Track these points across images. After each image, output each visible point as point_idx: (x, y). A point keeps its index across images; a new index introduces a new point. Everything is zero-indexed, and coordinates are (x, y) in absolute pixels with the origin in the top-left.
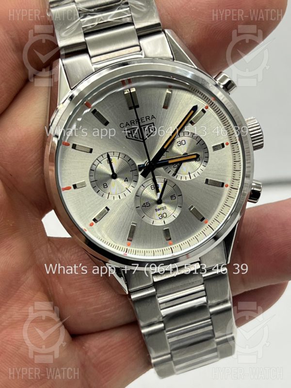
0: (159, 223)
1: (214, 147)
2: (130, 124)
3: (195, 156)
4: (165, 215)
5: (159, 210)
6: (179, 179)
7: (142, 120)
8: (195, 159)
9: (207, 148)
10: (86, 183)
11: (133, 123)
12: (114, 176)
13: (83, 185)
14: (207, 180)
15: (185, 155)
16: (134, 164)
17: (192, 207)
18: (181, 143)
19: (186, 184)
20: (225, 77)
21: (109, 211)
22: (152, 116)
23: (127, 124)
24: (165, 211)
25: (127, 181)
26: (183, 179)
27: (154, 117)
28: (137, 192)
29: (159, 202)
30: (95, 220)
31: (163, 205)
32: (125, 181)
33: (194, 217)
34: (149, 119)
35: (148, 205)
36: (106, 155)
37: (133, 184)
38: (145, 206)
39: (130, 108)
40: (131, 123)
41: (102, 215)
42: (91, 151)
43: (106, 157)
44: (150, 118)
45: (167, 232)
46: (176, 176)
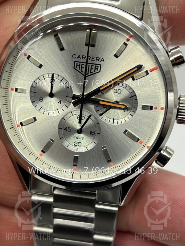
0: (73, 148)
1: (143, 106)
2: (81, 58)
3: (123, 107)
4: (80, 144)
5: (77, 138)
6: (103, 119)
7: (92, 58)
8: (123, 109)
9: (137, 104)
10: (27, 91)
11: (85, 58)
12: (51, 95)
13: (23, 91)
14: (126, 131)
15: (117, 102)
16: (72, 92)
17: (105, 147)
18: (117, 91)
19: (108, 126)
20: (179, 52)
21: (36, 121)
22: (103, 59)
23: (79, 57)
24: (82, 141)
25: (60, 103)
26: (107, 122)
27: (103, 61)
28: (65, 116)
29: (80, 131)
30: (21, 124)
31: (81, 135)
32: (58, 103)
33: (103, 156)
34: (98, 60)
35: (70, 130)
36: (51, 75)
37: (64, 108)
38: (67, 130)
39: (86, 45)
40: (83, 57)
41: (29, 122)
42: (41, 66)
43: (51, 76)
44: (100, 60)
45: (76, 159)
46: (102, 116)
